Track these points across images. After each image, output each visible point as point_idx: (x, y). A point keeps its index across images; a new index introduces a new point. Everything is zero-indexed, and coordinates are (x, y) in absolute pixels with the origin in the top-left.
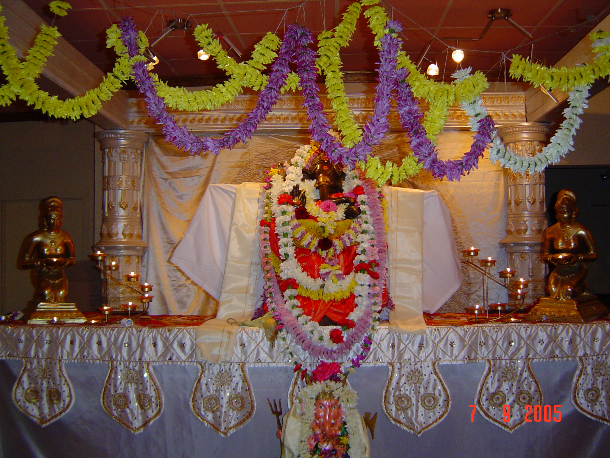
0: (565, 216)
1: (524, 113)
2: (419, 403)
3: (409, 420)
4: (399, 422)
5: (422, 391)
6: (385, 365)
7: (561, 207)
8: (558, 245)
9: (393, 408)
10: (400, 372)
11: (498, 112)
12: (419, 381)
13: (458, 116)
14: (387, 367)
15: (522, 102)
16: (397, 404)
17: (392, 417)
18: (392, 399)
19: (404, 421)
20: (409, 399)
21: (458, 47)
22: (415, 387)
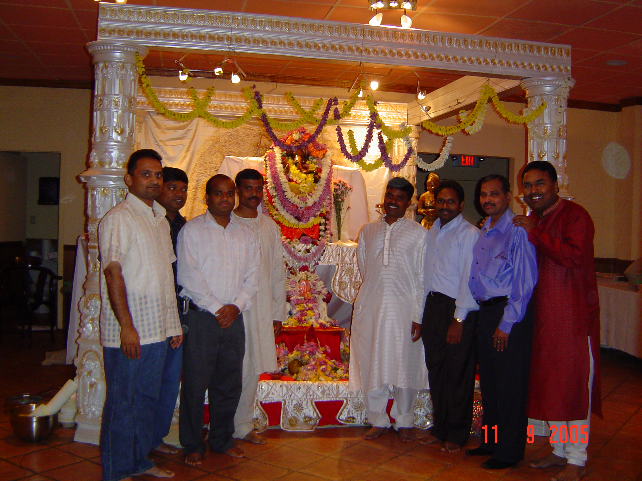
0: (433, 188)
1: (406, 118)
2: (352, 286)
3: (346, 295)
4: (341, 296)
5: (353, 279)
6: (335, 264)
7: (430, 183)
8: (427, 204)
9: (337, 288)
10: (342, 269)
11: (390, 116)
12: (352, 274)
13: (363, 116)
14: (335, 266)
15: (405, 111)
16: (340, 286)
17: (337, 293)
18: (337, 283)
19: (343, 296)
20: (346, 284)
21: (374, 79)
22: (350, 277)
